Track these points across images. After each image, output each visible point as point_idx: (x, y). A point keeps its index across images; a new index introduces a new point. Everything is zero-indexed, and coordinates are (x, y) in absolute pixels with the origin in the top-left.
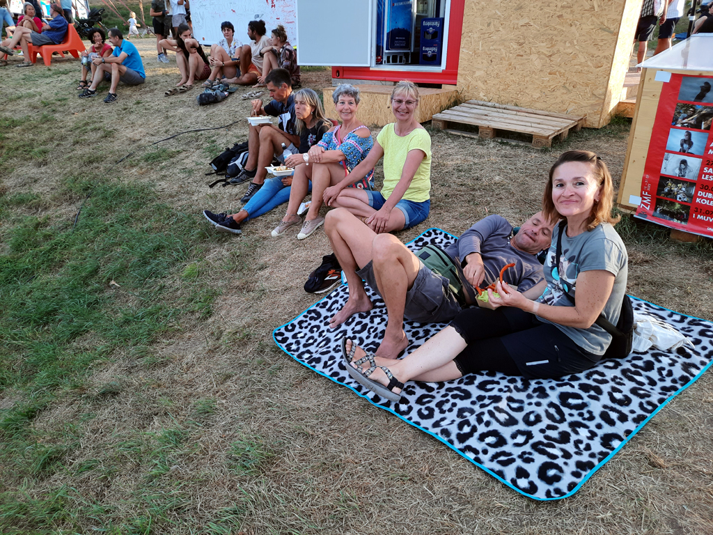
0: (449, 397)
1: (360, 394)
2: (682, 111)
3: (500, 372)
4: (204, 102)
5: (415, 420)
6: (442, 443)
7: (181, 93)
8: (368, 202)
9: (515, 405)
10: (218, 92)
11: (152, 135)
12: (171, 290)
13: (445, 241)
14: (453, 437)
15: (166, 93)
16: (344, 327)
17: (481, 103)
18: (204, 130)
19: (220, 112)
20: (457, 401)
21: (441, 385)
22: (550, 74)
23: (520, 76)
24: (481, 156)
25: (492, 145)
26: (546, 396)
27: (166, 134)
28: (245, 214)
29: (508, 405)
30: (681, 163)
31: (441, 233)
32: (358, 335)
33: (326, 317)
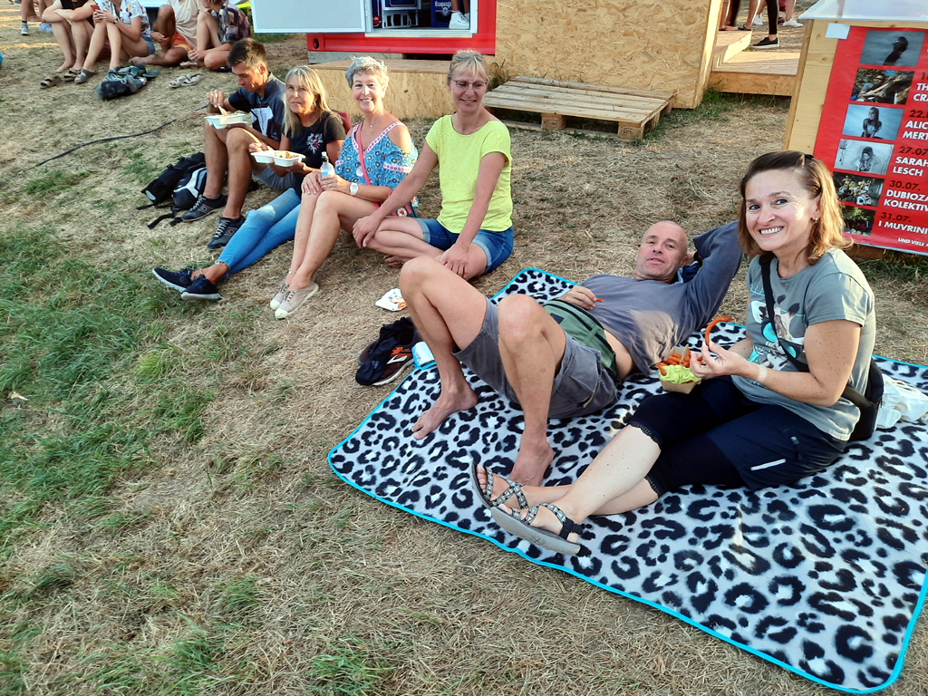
0: (652, 537)
1: (504, 546)
2: (865, 80)
3: (711, 484)
4: (110, 94)
5: (614, 583)
6: (669, 615)
7: (67, 82)
8: (422, 236)
9: (754, 537)
10: (130, 78)
11: (32, 151)
12: (120, 399)
13: (548, 286)
14: (687, 604)
15: (43, 84)
16: (439, 437)
17: (535, 80)
18: (118, 138)
19: (139, 109)
20: (667, 541)
21: (630, 518)
22: (625, 35)
23: (583, 40)
24: (554, 157)
25: (564, 139)
26: (791, 516)
27: (55, 149)
28: (223, 268)
29: (745, 538)
30: (863, 153)
31: (540, 276)
32: (468, 448)
33: (404, 423)
